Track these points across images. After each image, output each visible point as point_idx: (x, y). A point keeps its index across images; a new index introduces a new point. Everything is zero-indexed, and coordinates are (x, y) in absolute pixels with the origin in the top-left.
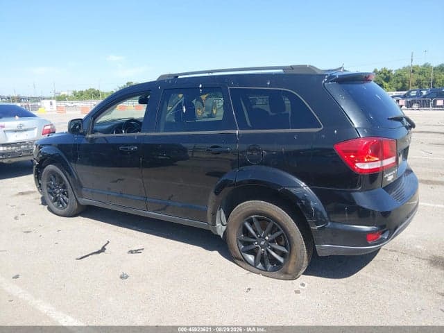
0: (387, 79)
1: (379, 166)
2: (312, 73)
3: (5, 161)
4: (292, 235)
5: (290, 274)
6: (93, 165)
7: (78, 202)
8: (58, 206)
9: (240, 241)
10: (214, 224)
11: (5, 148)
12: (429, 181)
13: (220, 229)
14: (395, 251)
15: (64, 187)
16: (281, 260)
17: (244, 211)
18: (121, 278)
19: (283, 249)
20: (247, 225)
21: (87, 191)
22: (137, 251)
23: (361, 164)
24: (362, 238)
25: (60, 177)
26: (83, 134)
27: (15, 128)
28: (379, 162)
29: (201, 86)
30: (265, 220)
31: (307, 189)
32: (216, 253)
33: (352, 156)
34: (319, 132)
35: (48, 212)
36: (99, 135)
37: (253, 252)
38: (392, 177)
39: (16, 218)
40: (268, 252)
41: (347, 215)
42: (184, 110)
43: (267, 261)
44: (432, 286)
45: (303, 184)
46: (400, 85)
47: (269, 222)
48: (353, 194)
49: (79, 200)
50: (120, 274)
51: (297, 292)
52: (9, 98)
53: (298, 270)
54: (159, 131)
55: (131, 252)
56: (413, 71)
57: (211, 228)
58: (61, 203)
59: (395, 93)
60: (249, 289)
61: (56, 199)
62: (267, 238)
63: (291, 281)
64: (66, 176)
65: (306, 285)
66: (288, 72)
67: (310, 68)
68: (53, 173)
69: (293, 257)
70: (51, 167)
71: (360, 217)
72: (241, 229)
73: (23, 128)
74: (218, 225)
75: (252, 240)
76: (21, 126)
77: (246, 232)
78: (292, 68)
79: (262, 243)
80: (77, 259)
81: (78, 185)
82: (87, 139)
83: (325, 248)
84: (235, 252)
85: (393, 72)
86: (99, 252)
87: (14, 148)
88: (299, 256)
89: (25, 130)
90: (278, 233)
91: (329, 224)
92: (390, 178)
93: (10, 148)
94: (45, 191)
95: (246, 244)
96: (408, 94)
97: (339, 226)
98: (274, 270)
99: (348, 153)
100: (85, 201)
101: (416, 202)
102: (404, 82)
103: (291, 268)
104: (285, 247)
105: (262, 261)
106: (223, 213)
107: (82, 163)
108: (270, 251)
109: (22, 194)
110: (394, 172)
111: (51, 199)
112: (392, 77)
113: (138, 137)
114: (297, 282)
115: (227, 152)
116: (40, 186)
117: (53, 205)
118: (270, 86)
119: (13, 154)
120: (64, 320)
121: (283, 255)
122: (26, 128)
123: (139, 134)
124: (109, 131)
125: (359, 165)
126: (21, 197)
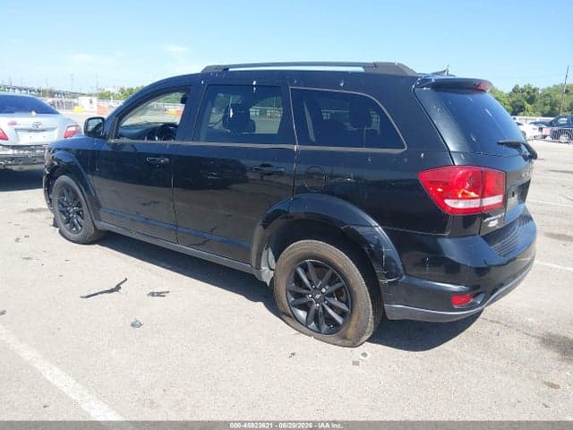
0: (531, 100)
1: (477, 206)
2: (400, 74)
3: (15, 168)
4: (355, 289)
5: (350, 340)
6: (114, 179)
7: (95, 227)
8: (70, 230)
9: (290, 291)
10: (259, 268)
11: (16, 152)
12: (563, 236)
13: (266, 275)
14: (497, 322)
15: (79, 205)
16: (339, 320)
17: (298, 253)
18: (133, 325)
19: (343, 307)
20: (300, 271)
21: (105, 212)
22: (159, 294)
23: (453, 201)
24: (446, 300)
25: (74, 192)
26: (104, 138)
27: (31, 127)
28: (478, 200)
29: (254, 83)
30: (322, 267)
31: (379, 229)
32: (261, 305)
33: (440, 190)
34: (402, 154)
35: (59, 235)
36: (124, 140)
37: (305, 307)
38: (496, 222)
39: (17, 240)
40: (323, 308)
41: (428, 268)
42: (231, 114)
43: (322, 320)
44: (538, 372)
45: (374, 223)
46: (548, 108)
47: (328, 269)
48: (439, 240)
49: (96, 222)
50: (131, 321)
51: (356, 363)
52: (39, 91)
53: (360, 336)
54: (198, 140)
55: (152, 294)
56: (567, 92)
57: (255, 272)
58: (74, 226)
59: (538, 119)
60: (293, 354)
61: (69, 221)
62: (324, 290)
63: (350, 349)
64: (82, 191)
65: (369, 355)
66: (369, 71)
67: (400, 67)
68: (66, 186)
69: (355, 318)
70: (64, 178)
71: (447, 272)
72: (293, 275)
73: (40, 127)
74: (263, 268)
75: (305, 291)
76: (37, 124)
77: (298, 280)
78: (375, 65)
79: (318, 296)
80: (82, 297)
81: (96, 204)
82: (109, 144)
83: (396, 309)
84: (283, 305)
85: (540, 92)
86: (112, 291)
87: (27, 152)
88: (363, 317)
89: (43, 130)
90: (338, 285)
91: (404, 277)
92: (493, 223)
93: (21, 152)
94: (57, 208)
95: (298, 296)
96: (556, 121)
97: (417, 282)
98: (330, 333)
99: (436, 184)
100: (104, 225)
101: (529, 259)
102: (553, 105)
103: (351, 332)
104: (346, 304)
105: (316, 319)
106: (271, 253)
107: (100, 175)
108: (326, 306)
109: (32, 210)
110: (499, 216)
111: (62, 219)
112: (537, 97)
113: (171, 146)
114: (357, 351)
115: (281, 174)
116: (50, 201)
117: (65, 228)
118: (344, 88)
119: (25, 160)
120: (49, 372)
121: (343, 314)
122: (44, 127)
123: (172, 142)
124: (140, 136)
125: (449, 202)
126: (30, 214)
